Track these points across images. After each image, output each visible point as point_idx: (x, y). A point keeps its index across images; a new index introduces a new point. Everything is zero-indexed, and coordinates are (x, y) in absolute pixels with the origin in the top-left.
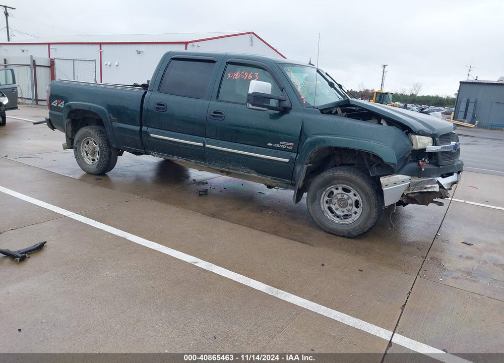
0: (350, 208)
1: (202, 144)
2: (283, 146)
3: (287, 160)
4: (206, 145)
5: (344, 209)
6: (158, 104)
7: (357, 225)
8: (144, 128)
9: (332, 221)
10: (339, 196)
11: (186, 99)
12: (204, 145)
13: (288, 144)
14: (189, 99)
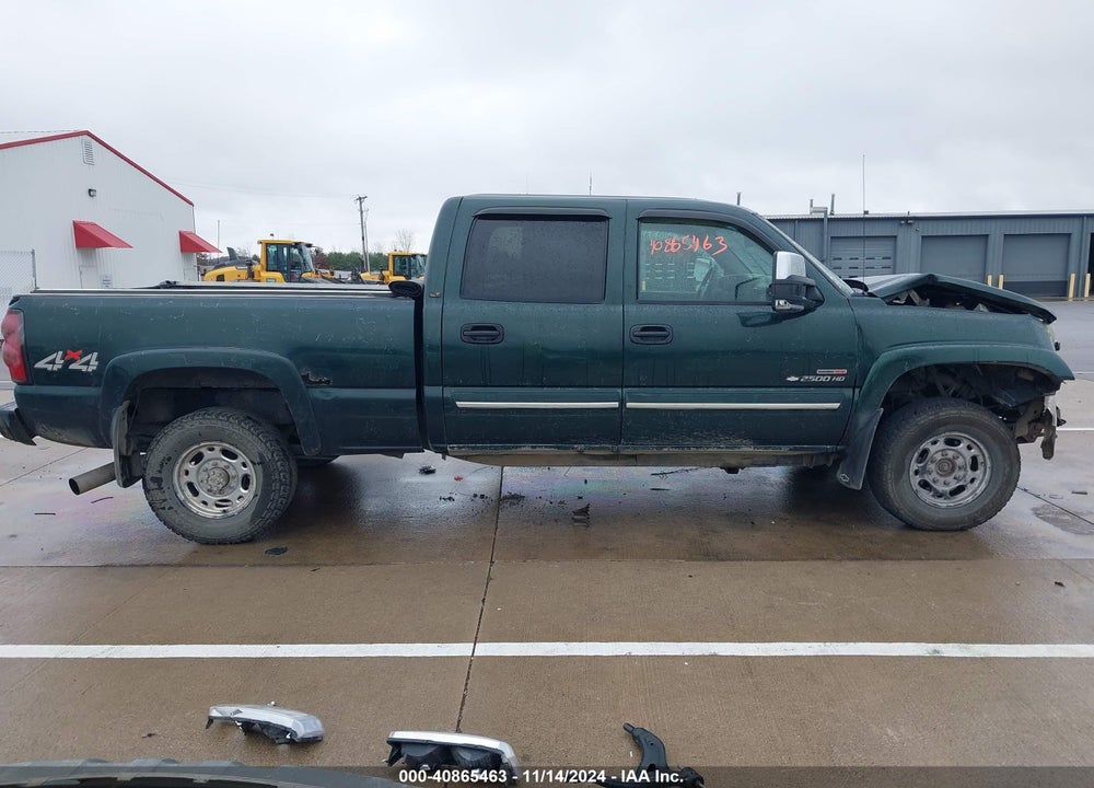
0: (961, 473)
1: (616, 404)
2: (823, 379)
3: (836, 405)
4: (629, 405)
5: (950, 479)
6: (476, 328)
7: (986, 502)
8: (431, 392)
9: (935, 506)
10: (939, 457)
11: (553, 307)
12: (622, 403)
13: (835, 371)
14: (563, 308)
